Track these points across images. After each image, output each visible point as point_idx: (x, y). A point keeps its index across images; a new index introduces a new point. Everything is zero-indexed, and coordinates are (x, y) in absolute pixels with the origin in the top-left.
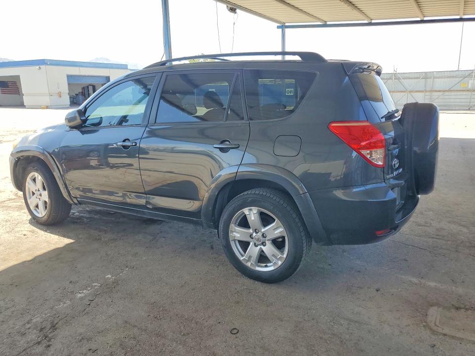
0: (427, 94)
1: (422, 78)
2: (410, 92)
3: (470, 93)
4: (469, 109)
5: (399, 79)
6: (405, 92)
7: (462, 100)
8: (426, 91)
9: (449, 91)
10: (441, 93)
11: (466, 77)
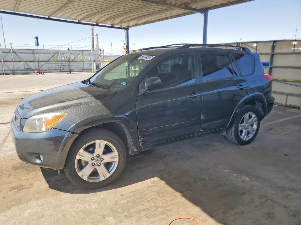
0: (36, 63)
1: (31, 53)
2: (26, 62)
3: (59, 63)
4: (61, 72)
5: (16, 53)
6: (22, 62)
7: (56, 67)
8: (35, 61)
9: (48, 61)
10: (44, 63)
11: (56, 54)
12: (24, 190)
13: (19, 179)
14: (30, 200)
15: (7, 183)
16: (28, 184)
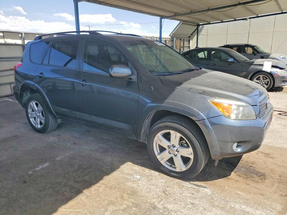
12: (265, 152)
13: (265, 162)
14: (265, 145)
15: (277, 164)
16: (259, 155)
